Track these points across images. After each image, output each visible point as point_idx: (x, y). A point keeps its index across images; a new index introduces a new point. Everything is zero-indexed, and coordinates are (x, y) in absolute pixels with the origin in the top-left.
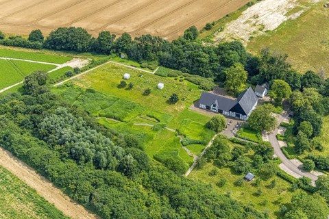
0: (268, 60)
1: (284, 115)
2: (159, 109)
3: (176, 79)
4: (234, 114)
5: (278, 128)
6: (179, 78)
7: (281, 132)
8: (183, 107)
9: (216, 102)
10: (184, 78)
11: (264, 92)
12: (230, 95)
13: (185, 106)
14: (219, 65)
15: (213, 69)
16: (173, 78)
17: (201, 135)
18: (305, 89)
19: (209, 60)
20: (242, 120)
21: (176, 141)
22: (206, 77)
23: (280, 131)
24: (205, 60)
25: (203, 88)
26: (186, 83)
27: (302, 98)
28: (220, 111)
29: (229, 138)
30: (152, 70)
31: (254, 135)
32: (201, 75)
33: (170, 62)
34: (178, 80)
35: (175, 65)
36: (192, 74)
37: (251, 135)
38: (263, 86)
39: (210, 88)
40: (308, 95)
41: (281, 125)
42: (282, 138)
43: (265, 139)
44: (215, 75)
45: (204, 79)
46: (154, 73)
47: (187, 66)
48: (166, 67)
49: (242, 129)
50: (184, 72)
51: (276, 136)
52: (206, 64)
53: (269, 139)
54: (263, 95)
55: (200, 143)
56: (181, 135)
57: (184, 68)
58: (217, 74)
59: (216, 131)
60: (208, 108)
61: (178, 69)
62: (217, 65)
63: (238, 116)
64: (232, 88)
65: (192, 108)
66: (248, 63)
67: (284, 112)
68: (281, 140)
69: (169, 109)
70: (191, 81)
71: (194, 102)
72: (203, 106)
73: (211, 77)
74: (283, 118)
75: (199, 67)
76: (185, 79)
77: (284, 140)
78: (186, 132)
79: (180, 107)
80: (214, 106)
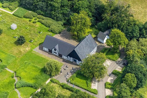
0: (112, 8)
1: (118, 63)
2: (6, 50)
3: (30, 21)
4: (71, 59)
5: (110, 76)
6: (33, 20)
7: (112, 80)
8: (28, 49)
9: (57, 47)
10: (38, 19)
11: (106, 39)
12: (74, 39)
13: (30, 48)
14: (69, 10)
15: (63, 14)
16: (28, 20)
17: (36, 78)
18: (141, 39)
19: (60, 4)
20: (78, 65)
21: (11, 83)
22: (57, 20)
23: (110, 80)
24: (56, 5)
25: (51, 31)
26: (38, 24)
27: (136, 48)
28: (60, 56)
29: (61, 82)
30: (11, 10)
31: (85, 81)
32: (53, 18)
33: (28, 4)
34: (32, 22)
35: (32, 7)
36: (46, 16)
37: (82, 81)
38: (105, 33)
39: (57, 32)
40: (142, 46)
41: (113, 73)
42: (110, 87)
43: (94, 86)
44: (65, 19)
45: (54, 22)
46: (12, 13)
47: (41, 9)
48: (24, 8)
49: (75, 75)
50: (39, 14)
51: (105, 84)
52: (58, 8)
53: (98, 87)
54: (105, 41)
55: (32, 87)
56: (18, 77)
57: (40, 11)
58: (67, 18)
59: (50, 76)
60: (50, 51)
61: (34, 11)
62: (67, 10)
63: (75, 61)
64: (76, 33)
65: (37, 50)
66: (96, 9)
67: (119, 59)
68: (108, 88)
69: (15, 49)
70: (43, 24)
71: (40, 44)
72: (46, 49)
73: (61, 20)
74: (117, 65)
75: (52, 10)
76: (38, 21)
77: (111, 89)
78: (23, 74)
79: (25, 49)
80: (55, 50)
